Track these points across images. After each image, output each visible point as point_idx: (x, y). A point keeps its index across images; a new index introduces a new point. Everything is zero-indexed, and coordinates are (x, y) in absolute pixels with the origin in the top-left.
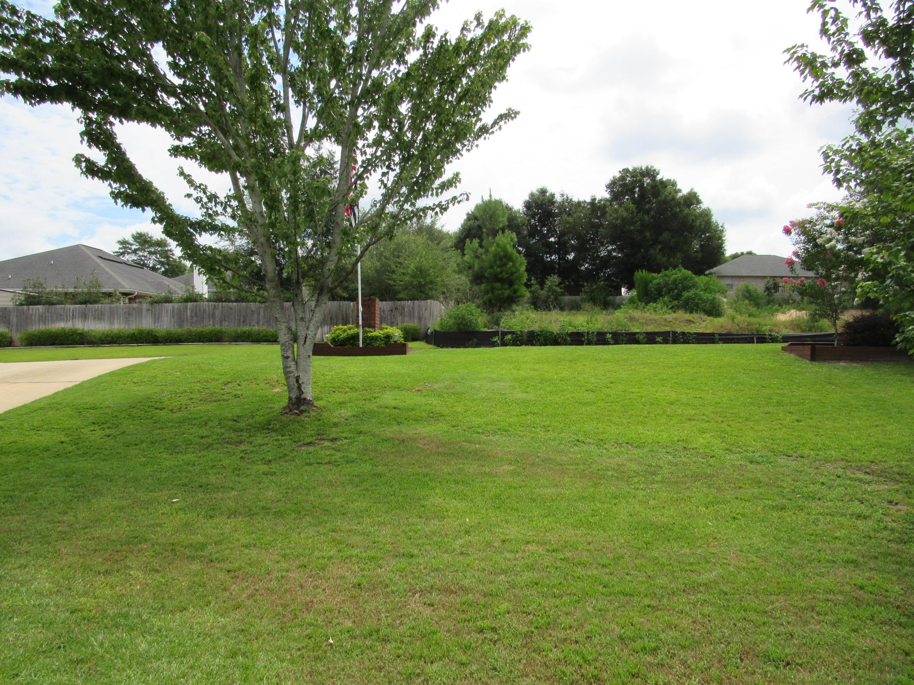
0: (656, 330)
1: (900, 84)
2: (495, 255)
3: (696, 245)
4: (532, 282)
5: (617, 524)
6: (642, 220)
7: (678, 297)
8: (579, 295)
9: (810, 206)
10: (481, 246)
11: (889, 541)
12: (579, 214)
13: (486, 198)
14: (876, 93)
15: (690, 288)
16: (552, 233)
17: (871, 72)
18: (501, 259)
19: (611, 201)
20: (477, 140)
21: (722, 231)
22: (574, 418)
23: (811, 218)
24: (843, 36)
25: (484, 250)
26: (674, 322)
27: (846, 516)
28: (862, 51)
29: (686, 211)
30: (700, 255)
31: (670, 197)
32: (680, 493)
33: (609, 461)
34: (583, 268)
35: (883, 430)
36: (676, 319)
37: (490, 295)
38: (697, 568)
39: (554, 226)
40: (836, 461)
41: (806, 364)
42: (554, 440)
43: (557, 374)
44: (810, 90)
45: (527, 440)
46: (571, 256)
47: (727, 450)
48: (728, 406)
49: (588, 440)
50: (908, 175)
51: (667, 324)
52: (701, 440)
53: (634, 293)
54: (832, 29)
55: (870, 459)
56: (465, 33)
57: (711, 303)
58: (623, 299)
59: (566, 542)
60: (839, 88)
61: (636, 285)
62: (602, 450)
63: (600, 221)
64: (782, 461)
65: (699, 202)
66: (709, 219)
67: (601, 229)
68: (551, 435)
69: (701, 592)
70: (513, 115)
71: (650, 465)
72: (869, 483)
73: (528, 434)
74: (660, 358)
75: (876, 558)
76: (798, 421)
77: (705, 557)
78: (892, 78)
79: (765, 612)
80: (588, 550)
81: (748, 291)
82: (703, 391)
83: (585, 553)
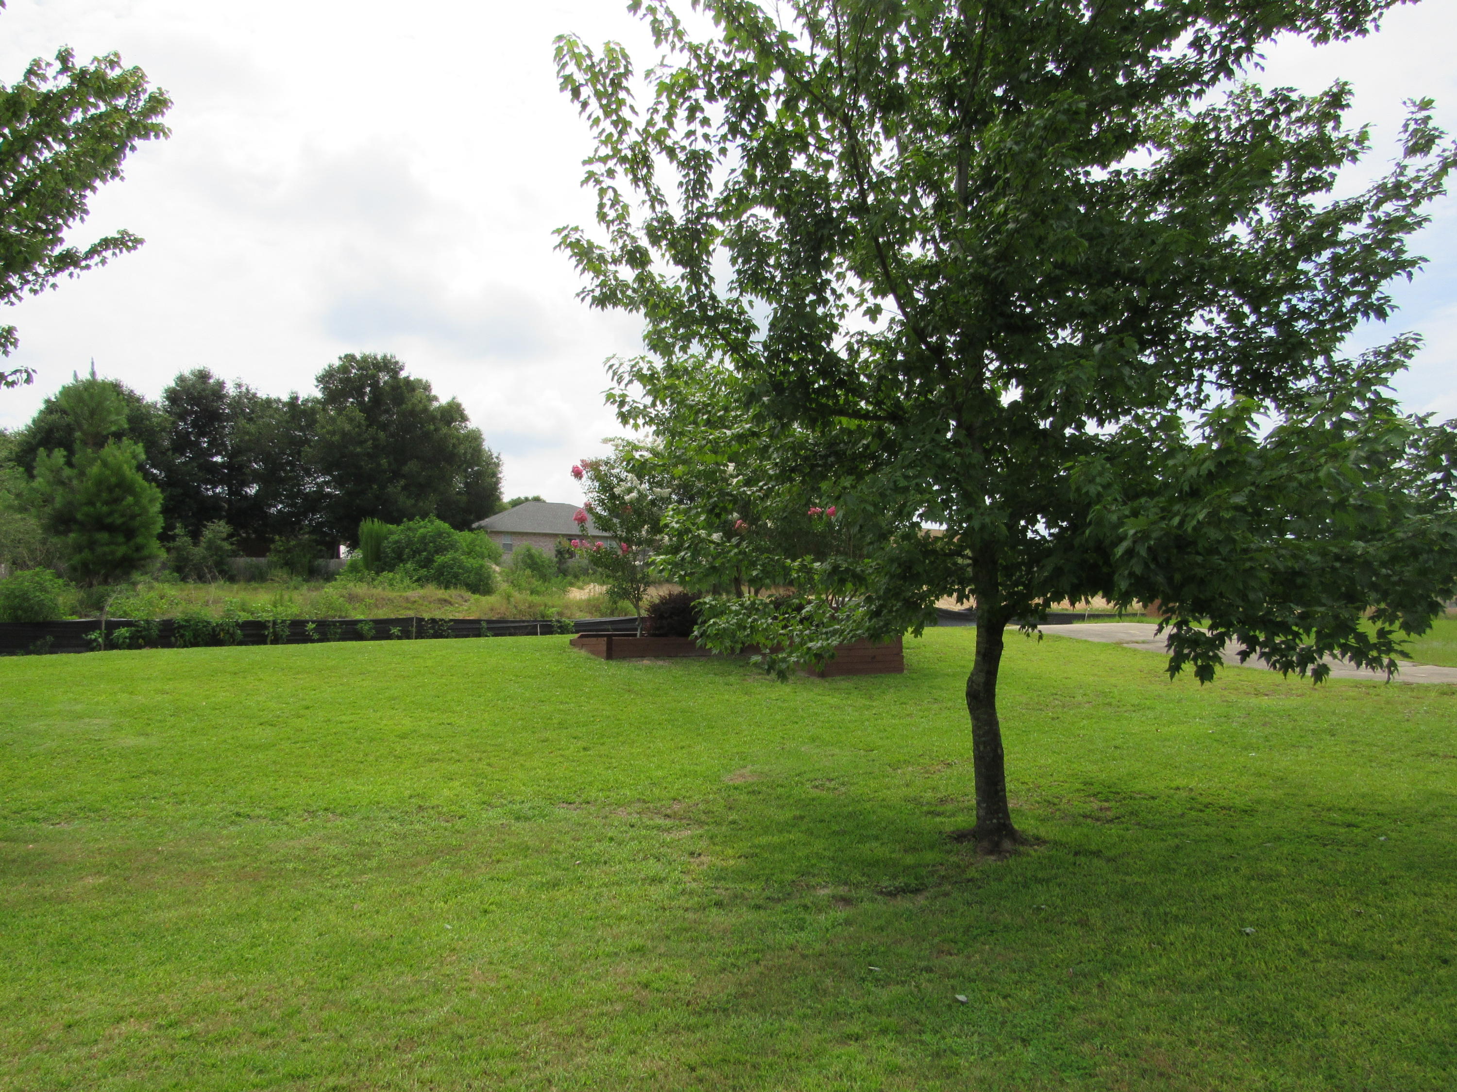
0: (393, 616)
1: (691, 300)
2: (100, 482)
3: (459, 484)
4: (177, 531)
5: (294, 955)
6: (375, 439)
7: (427, 563)
8: (264, 556)
9: (606, 441)
10: (69, 464)
11: (687, 910)
12: (267, 420)
13: (84, 376)
14: (664, 308)
15: (446, 549)
16: (217, 446)
17: (658, 279)
18: (110, 490)
19: (324, 403)
20: (54, 275)
21: (497, 465)
22: (234, 774)
23: (608, 458)
24: (623, 226)
25: (76, 471)
26: (421, 602)
27: (637, 882)
28: (646, 250)
29: (445, 430)
30: (464, 498)
31: (421, 406)
32: (406, 883)
33: (291, 843)
34: (273, 510)
35: (689, 753)
36: (423, 598)
37: (86, 554)
38: (421, 1004)
39: (222, 436)
40: (631, 803)
41: (600, 664)
42: (193, 818)
43: (207, 697)
44: (589, 288)
45: (136, 823)
46: (252, 490)
47: (484, 803)
48: (490, 733)
49: (258, 812)
50: (705, 417)
51: (409, 605)
52: (446, 792)
53: (358, 554)
54: (612, 214)
55: (672, 795)
56: (34, 79)
57: (477, 574)
58: (341, 564)
59: (196, 1005)
60: (623, 293)
61: (362, 543)
62: (280, 827)
63: (305, 435)
64: (560, 812)
65: (464, 418)
66: (480, 445)
67: (306, 448)
68: (188, 808)
69: (424, 1044)
70: (130, 244)
71: (361, 843)
72: (668, 830)
73: (141, 812)
74: (390, 663)
75: (668, 937)
76: (585, 749)
77: (435, 984)
78: (683, 291)
79: (516, 1054)
80: (236, 1012)
81: (530, 556)
82: (454, 712)
83: (231, 1019)
